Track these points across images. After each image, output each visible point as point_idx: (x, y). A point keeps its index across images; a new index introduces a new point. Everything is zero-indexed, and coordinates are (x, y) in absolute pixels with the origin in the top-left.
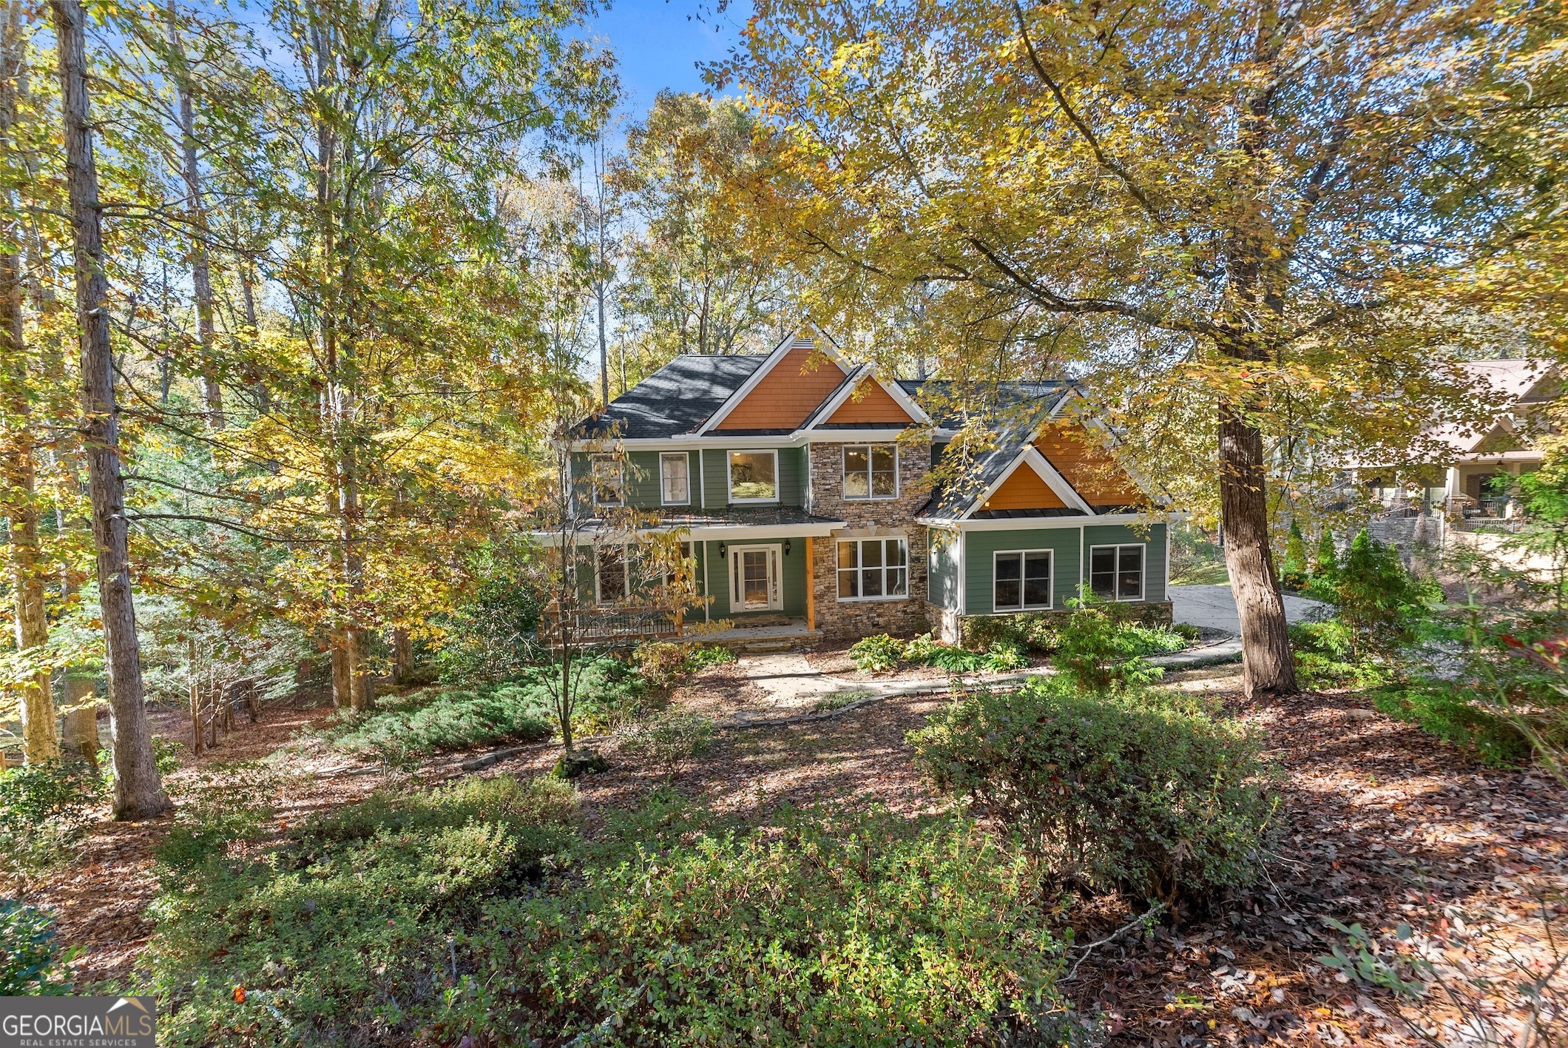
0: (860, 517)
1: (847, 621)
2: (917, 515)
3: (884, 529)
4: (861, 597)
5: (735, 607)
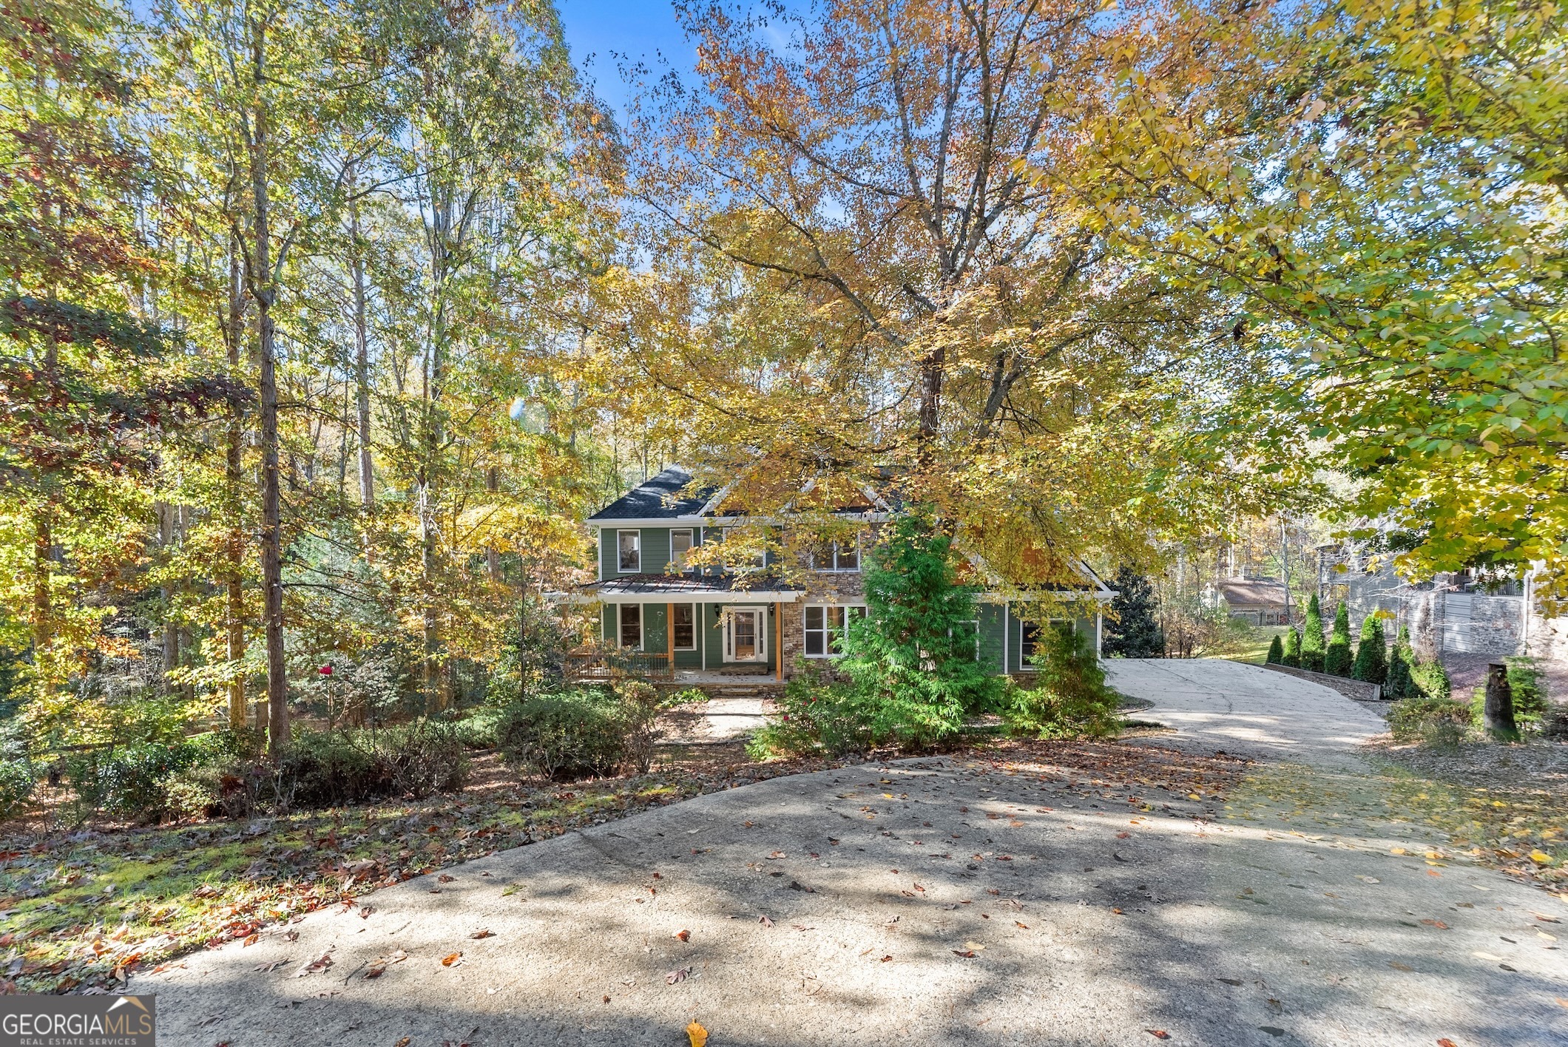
0: (825, 586)
3: (845, 597)
4: (825, 655)
5: (727, 658)
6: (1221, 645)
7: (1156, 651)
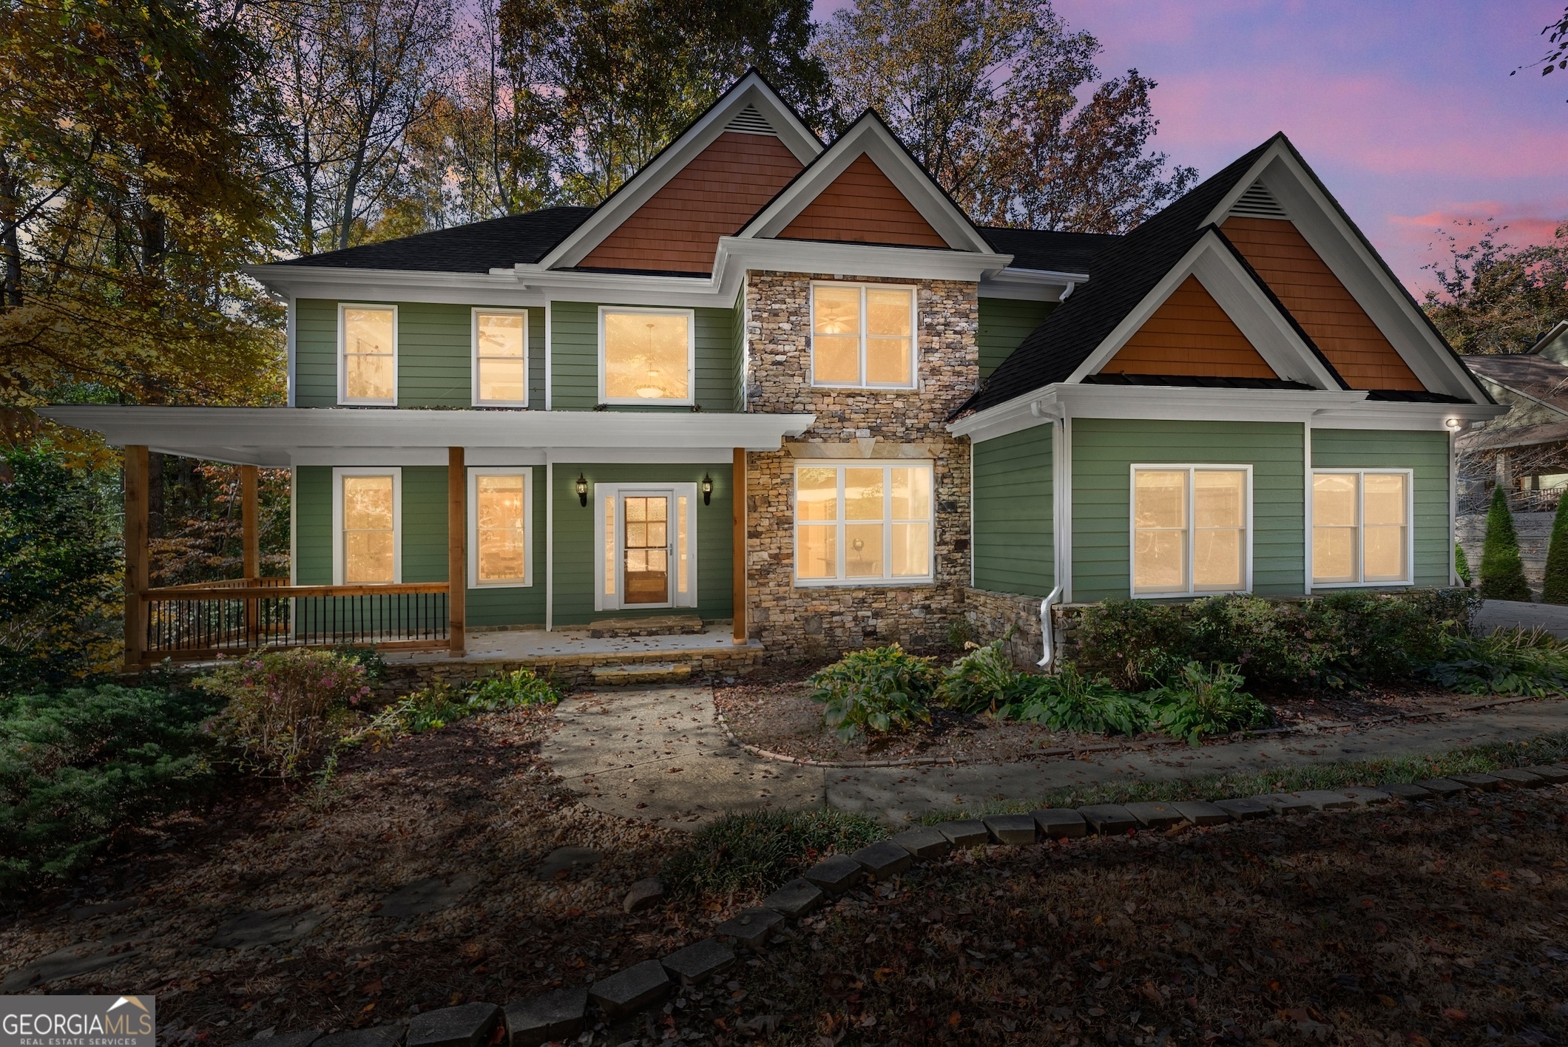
0: (842, 419)
2: (951, 419)
3: (888, 446)
4: (841, 579)
5: (603, 600)
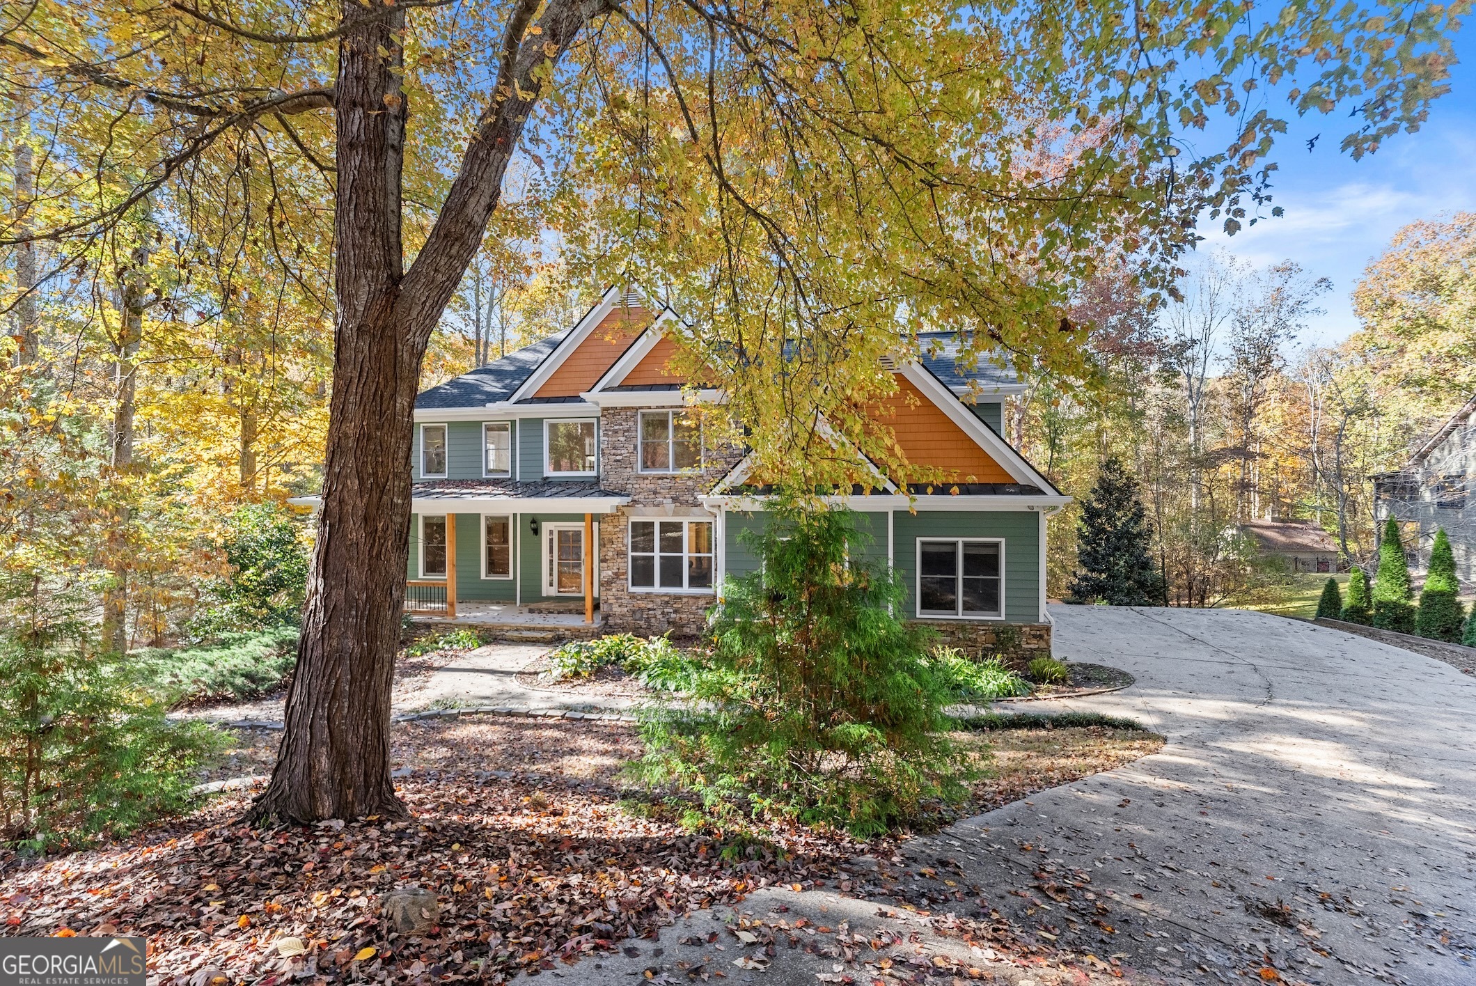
0: (655, 493)
1: (638, 615)
4: (657, 588)
5: (548, 590)
6: (1247, 592)
7: (1155, 598)
